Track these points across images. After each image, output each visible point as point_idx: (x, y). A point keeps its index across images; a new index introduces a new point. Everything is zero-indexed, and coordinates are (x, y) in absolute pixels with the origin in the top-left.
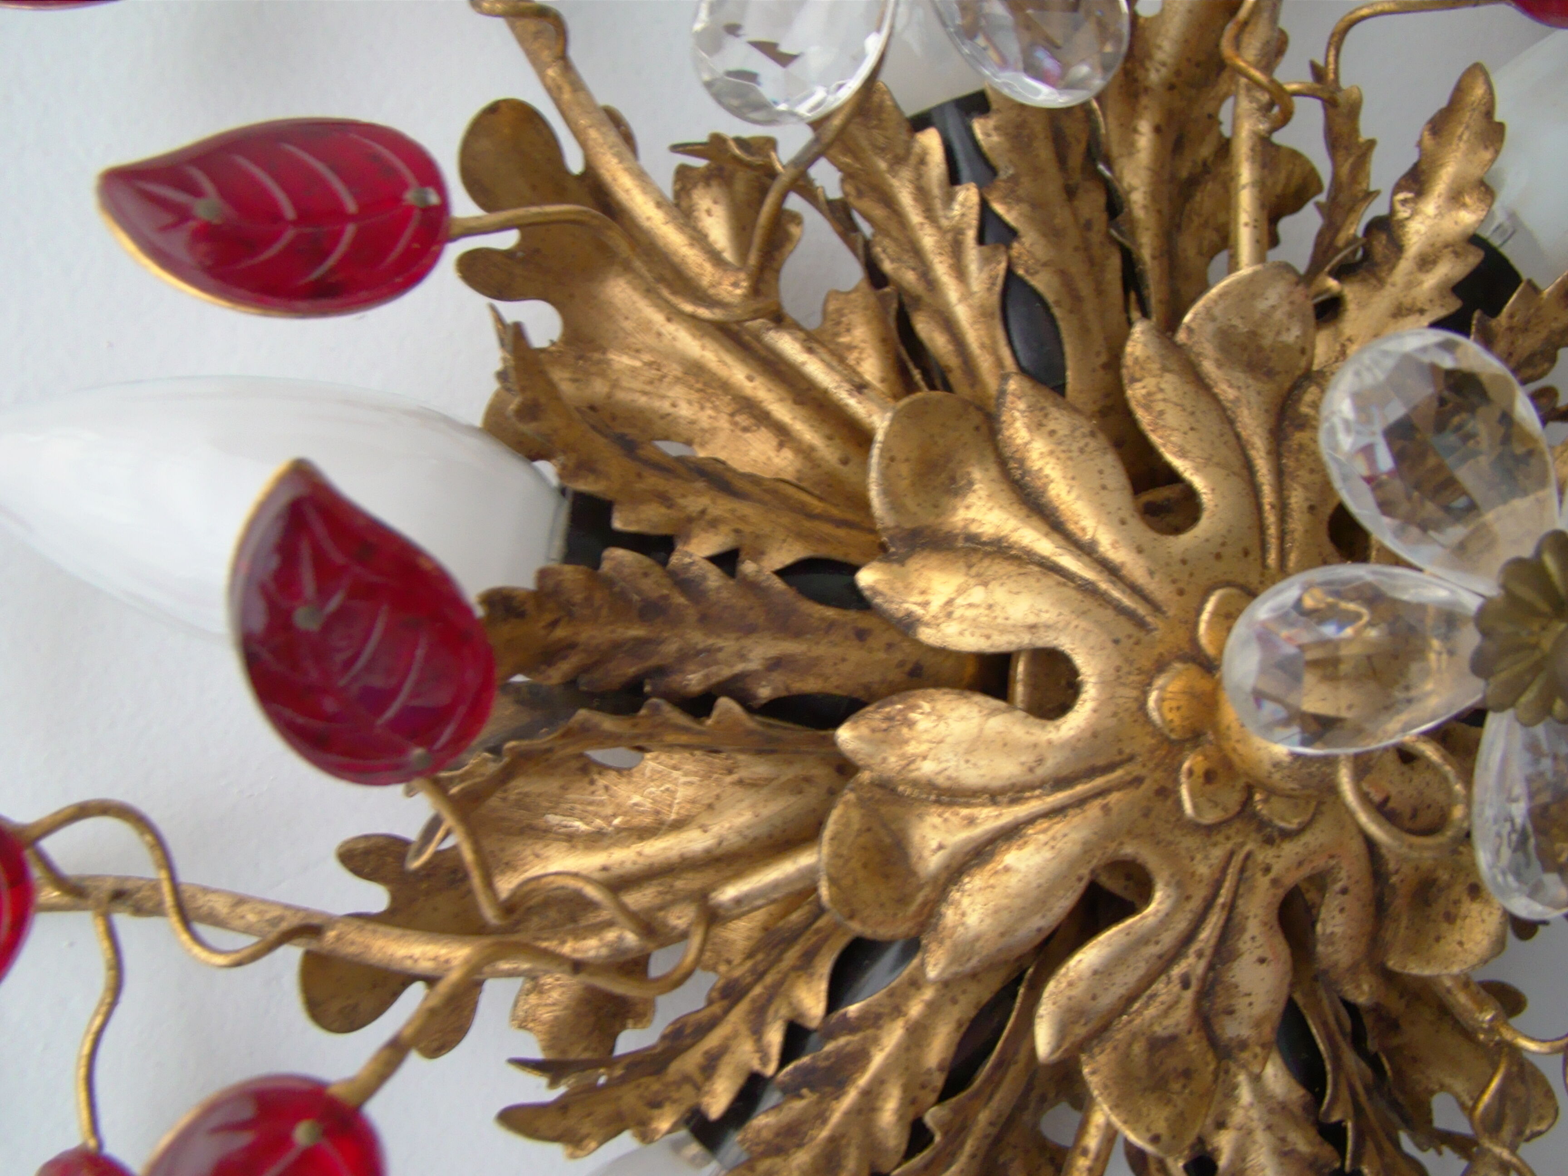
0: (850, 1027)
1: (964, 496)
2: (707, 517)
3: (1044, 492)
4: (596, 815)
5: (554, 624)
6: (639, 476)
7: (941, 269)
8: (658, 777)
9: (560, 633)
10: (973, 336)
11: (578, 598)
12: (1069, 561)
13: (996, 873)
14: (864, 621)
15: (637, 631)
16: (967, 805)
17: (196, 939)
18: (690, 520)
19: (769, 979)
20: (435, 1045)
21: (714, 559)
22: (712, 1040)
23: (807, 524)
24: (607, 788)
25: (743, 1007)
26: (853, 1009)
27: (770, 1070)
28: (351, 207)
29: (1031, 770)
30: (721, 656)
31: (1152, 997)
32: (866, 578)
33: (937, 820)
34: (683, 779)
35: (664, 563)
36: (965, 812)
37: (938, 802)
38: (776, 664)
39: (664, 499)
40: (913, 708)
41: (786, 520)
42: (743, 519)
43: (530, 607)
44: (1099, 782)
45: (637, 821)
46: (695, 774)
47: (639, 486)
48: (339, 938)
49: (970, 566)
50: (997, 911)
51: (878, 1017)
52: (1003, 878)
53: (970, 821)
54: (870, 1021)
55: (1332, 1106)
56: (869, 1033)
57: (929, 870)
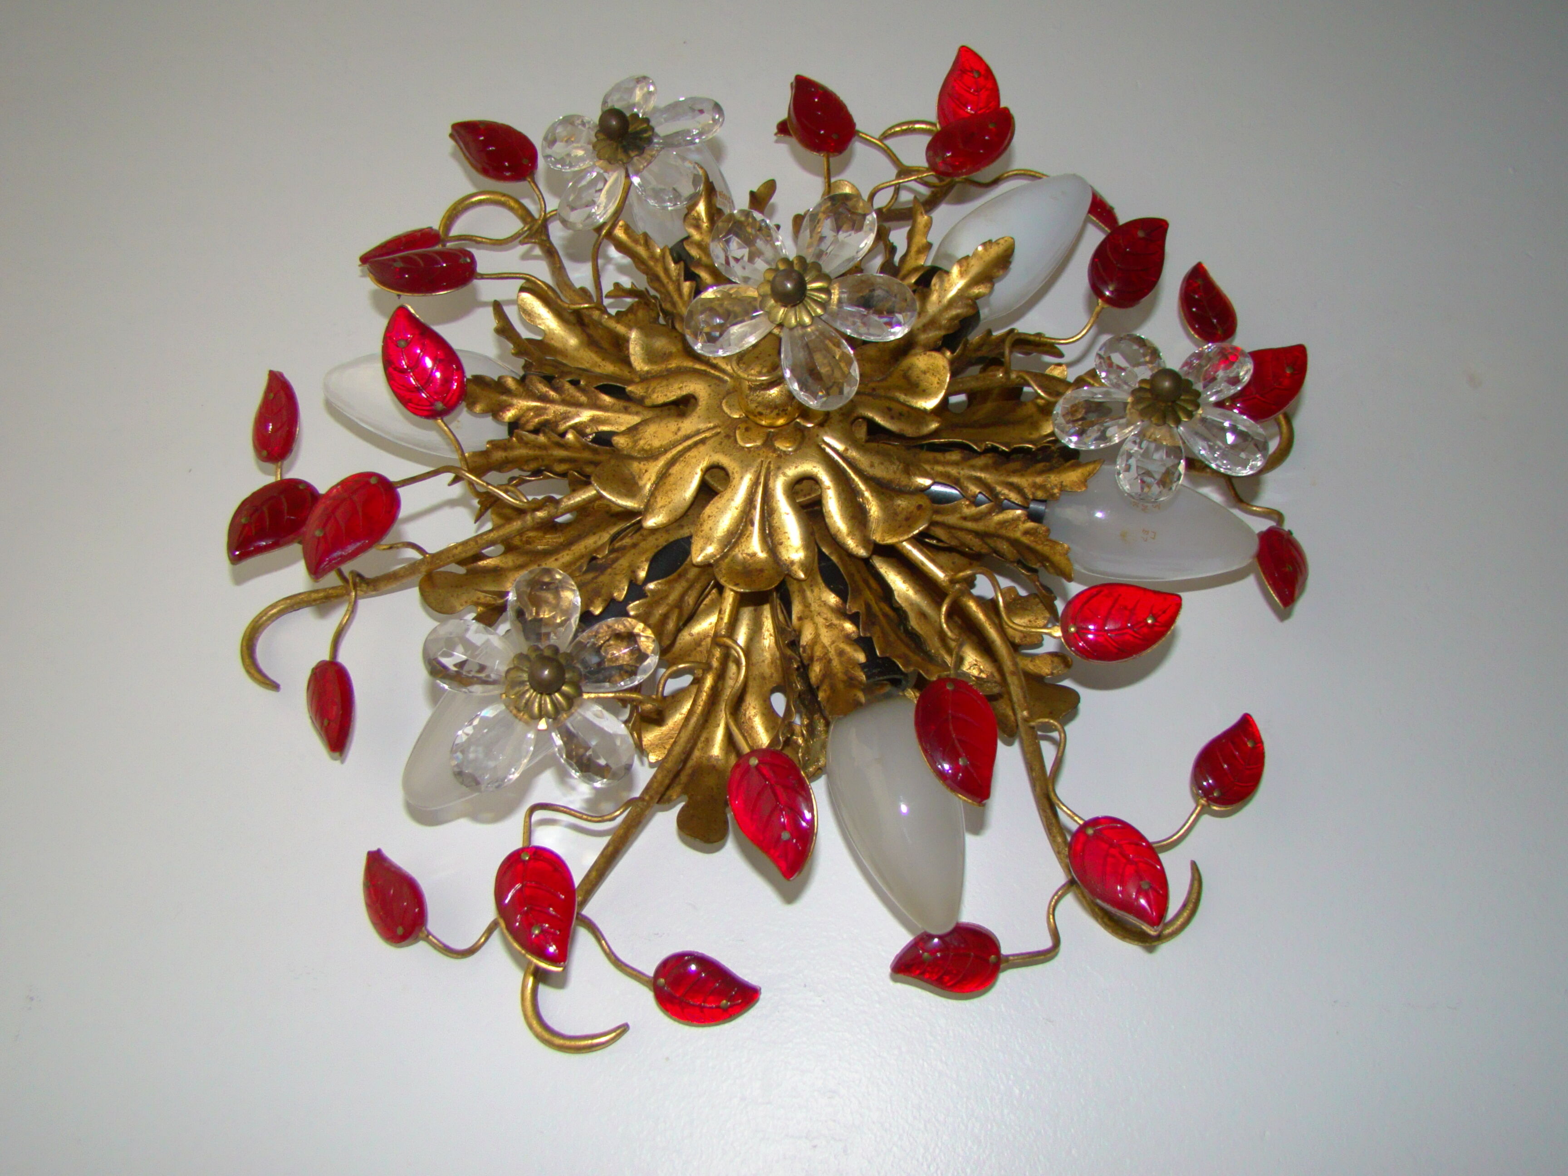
5: (502, 393)
9: (504, 397)
11: (513, 387)
14: (627, 404)
16: (659, 454)
29: (676, 433)
36: (656, 457)
37: (648, 457)
38: (592, 419)
50: (667, 493)
51: (625, 546)
52: (669, 478)
53: (656, 460)
54: (623, 548)
55: (852, 606)
56: (621, 552)
57: (643, 481)
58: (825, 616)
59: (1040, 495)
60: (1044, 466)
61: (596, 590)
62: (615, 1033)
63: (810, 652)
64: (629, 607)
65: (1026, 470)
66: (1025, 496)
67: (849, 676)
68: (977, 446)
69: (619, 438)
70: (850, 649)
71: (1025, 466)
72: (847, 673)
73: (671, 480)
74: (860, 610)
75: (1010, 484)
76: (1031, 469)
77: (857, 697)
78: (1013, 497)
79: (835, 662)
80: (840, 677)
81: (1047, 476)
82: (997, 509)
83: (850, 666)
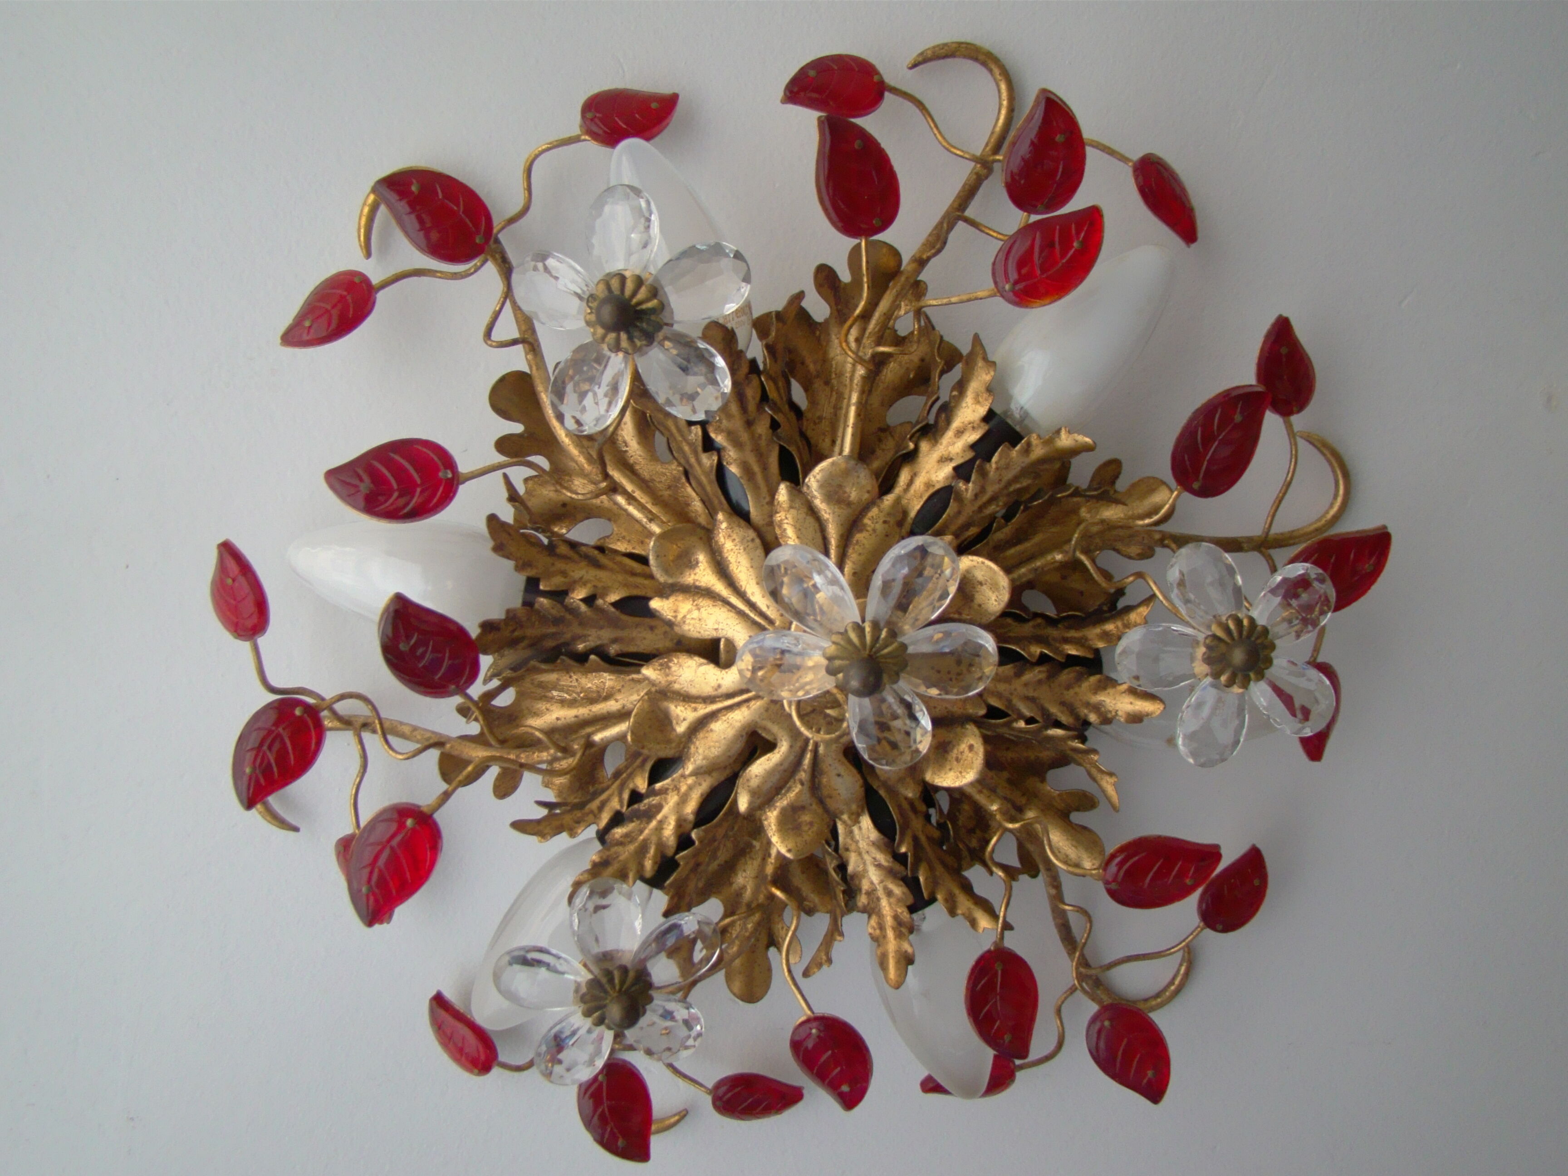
0: (655, 793)
1: (694, 569)
2: (584, 580)
3: (728, 567)
4: (573, 691)
5: (514, 631)
6: (553, 564)
7: (693, 460)
8: (598, 676)
9: (516, 634)
10: (708, 488)
11: (524, 619)
12: (734, 600)
13: (708, 731)
14: (652, 622)
15: (552, 630)
16: (695, 702)
17: (390, 746)
18: (575, 582)
19: (629, 771)
20: (503, 793)
21: (584, 600)
22: (604, 796)
23: (632, 579)
24: (577, 680)
25: (618, 782)
26: (658, 786)
27: (624, 810)
28: (419, 481)
29: (716, 690)
30: (590, 638)
31: (790, 788)
32: (655, 604)
33: (683, 708)
34: (606, 679)
35: (562, 603)
36: (693, 705)
37: (684, 700)
38: (615, 641)
39: (564, 573)
40: (670, 661)
41: (620, 577)
42: (600, 580)
43: (502, 625)
44: (745, 696)
45: (591, 695)
47: (552, 569)
48: (452, 747)
49: (694, 601)
50: (709, 748)
51: (667, 789)
52: (711, 734)
53: (695, 710)
54: (664, 791)
55: (900, 845)
56: (663, 796)
57: (681, 729)
58: (873, 856)
59: (1093, 718)
60: (1100, 681)
61: (643, 849)
62: (677, 1118)
63: (857, 882)
64: (677, 857)
65: (1080, 686)
66: (1077, 717)
67: (898, 921)
68: (1030, 654)
69: (649, 672)
70: (898, 890)
71: (1079, 679)
72: (896, 917)
73: (714, 736)
74: (908, 849)
75: (1063, 704)
76: (1085, 685)
77: (906, 952)
78: (1064, 719)
79: (884, 902)
80: (889, 921)
81: (1103, 698)
82: (1047, 728)
83: (899, 910)
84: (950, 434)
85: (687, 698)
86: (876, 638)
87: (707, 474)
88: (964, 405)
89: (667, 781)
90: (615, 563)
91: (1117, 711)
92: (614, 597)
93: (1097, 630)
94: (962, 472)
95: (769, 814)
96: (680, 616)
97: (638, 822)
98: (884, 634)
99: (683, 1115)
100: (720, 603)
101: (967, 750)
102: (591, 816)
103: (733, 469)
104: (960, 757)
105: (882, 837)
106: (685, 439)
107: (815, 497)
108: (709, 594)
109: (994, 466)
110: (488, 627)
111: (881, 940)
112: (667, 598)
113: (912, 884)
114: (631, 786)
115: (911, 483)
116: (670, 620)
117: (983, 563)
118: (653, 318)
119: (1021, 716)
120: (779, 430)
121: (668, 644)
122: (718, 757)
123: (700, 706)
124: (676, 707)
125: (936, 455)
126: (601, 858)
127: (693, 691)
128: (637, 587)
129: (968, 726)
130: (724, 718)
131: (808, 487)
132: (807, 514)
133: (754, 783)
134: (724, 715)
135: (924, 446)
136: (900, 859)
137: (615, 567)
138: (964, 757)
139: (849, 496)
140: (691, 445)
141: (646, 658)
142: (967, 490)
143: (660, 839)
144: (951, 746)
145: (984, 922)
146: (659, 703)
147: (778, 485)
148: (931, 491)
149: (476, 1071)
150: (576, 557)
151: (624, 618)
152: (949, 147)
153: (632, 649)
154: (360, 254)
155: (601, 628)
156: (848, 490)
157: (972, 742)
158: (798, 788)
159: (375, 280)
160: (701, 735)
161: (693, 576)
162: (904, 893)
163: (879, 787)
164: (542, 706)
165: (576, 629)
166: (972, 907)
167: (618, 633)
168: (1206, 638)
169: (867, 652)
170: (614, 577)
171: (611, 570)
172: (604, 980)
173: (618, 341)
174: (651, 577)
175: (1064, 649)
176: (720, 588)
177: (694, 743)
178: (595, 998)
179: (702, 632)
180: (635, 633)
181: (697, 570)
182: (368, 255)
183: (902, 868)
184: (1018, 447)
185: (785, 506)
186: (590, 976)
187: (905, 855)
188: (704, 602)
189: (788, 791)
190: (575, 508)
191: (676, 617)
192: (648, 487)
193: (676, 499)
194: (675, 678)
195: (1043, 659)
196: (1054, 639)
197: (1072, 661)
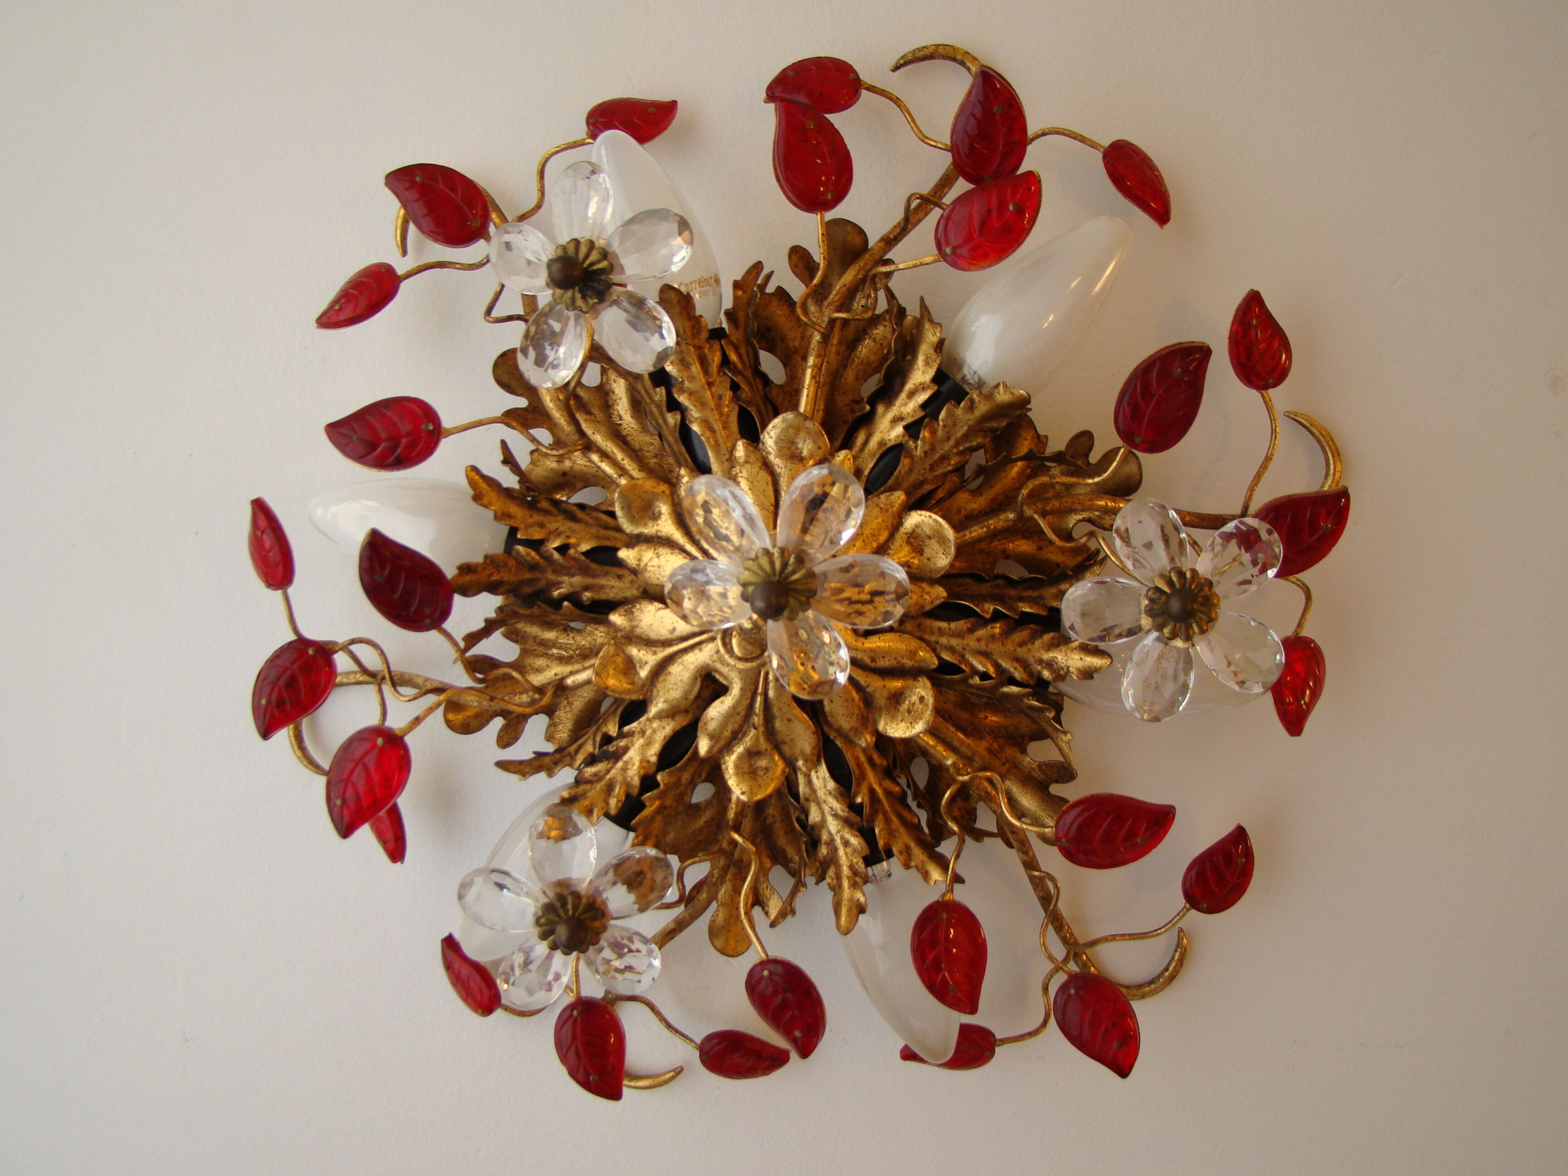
0: (623, 736)
1: (657, 520)
2: (558, 531)
3: (686, 518)
4: (570, 649)
5: (491, 575)
6: (531, 516)
7: (661, 421)
8: (591, 634)
9: (493, 577)
10: (675, 448)
11: (503, 564)
12: (688, 547)
13: (666, 674)
14: (620, 571)
15: (528, 576)
16: (655, 646)
17: (398, 692)
18: (550, 533)
19: (605, 717)
20: (505, 743)
21: (556, 549)
23: (603, 532)
24: (573, 638)
26: (626, 729)
27: (596, 751)
28: (404, 433)
29: (672, 633)
30: (563, 585)
31: (745, 733)
32: (624, 554)
33: (645, 653)
34: (599, 635)
35: (538, 551)
36: (653, 649)
37: (646, 645)
38: (587, 588)
39: (541, 525)
40: (634, 606)
41: (594, 530)
42: (573, 531)
43: (480, 568)
44: (697, 639)
46: (604, 632)
47: (531, 521)
49: (655, 550)
50: (668, 690)
51: (634, 732)
52: (669, 676)
53: (655, 653)
54: (631, 734)
55: (855, 796)
56: (630, 739)
57: (643, 673)
58: (830, 805)
59: (1046, 674)
60: (1053, 638)
61: (610, 788)
62: (672, 1074)
63: (818, 833)
64: (643, 797)
65: (1033, 643)
66: (1031, 674)
67: (855, 873)
68: (984, 611)
69: (616, 618)
70: (854, 841)
71: (1033, 638)
72: (851, 867)
73: (672, 679)
74: (863, 799)
75: (1017, 660)
76: (1038, 643)
77: (858, 900)
78: (1018, 675)
79: (841, 852)
80: (846, 871)
81: (1055, 655)
82: (1003, 684)
83: (855, 860)
84: (903, 395)
85: (649, 643)
86: (785, 565)
87: (672, 433)
88: (916, 367)
89: (635, 724)
90: (592, 518)
91: (1069, 667)
92: (585, 547)
93: (1054, 590)
94: (913, 429)
95: (727, 758)
96: (643, 564)
97: (606, 763)
98: (792, 560)
99: (678, 1071)
100: (677, 551)
101: (918, 701)
102: (568, 758)
103: (695, 428)
104: (911, 708)
105: (838, 786)
106: (653, 401)
107: (769, 453)
108: (668, 543)
109: (941, 423)
110: (465, 569)
111: (837, 888)
112: (633, 548)
113: (868, 835)
114: (604, 730)
115: (866, 442)
116: (634, 569)
117: (930, 517)
118: (603, 277)
119: (975, 671)
120: (739, 392)
121: (634, 592)
122: (677, 699)
123: (658, 649)
124: (639, 651)
125: (889, 416)
126: (570, 793)
127: (653, 636)
128: (607, 538)
129: (920, 679)
130: (680, 661)
131: (763, 443)
132: (760, 468)
133: (712, 726)
134: (680, 658)
135: (880, 409)
136: (855, 809)
137: (591, 521)
138: (915, 709)
139: (802, 452)
140: (658, 406)
141: (612, 606)
142: (916, 447)
143: (625, 779)
144: (903, 697)
145: (936, 875)
146: (624, 647)
147: (736, 442)
148: (884, 449)
149: (480, 1011)
150: (555, 511)
151: (593, 566)
152: (924, 139)
153: (603, 596)
154: (398, 252)
155: (573, 575)
156: (800, 445)
157: (923, 693)
158: (753, 732)
159: (400, 271)
160: (661, 678)
161: (655, 527)
162: (859, 843)
163: (835, 737)
164: (540, 662)
165: (551, 576)
166: (926, 860)
167: (589, 581)
168: (1148, 590)
169: (777, 578)
170: (588, 529)
171: (587, 524)
172: (558, 905)
173: (573, 299)
174: (619, 529)
175: (1018, 607)
176: (678, 536)
177: (656, 687)
178: (550, 923)
179: (661, 578)
180: (603, 581)
181: (660, 522)
182: (404, 253)
183: (859, 819)
184: (962, 404)
185: (742, 460)
186: (546, 900)
187: (861, 805)
188: (664, 551)
189: (744, 736)
190: (574, 477)
191: (639, 565)
192: (637, 456)
193: (661, 466)
194: (637, 622)
195: (997, 616)
196: (1010, 598)
197: (1025, 619)
